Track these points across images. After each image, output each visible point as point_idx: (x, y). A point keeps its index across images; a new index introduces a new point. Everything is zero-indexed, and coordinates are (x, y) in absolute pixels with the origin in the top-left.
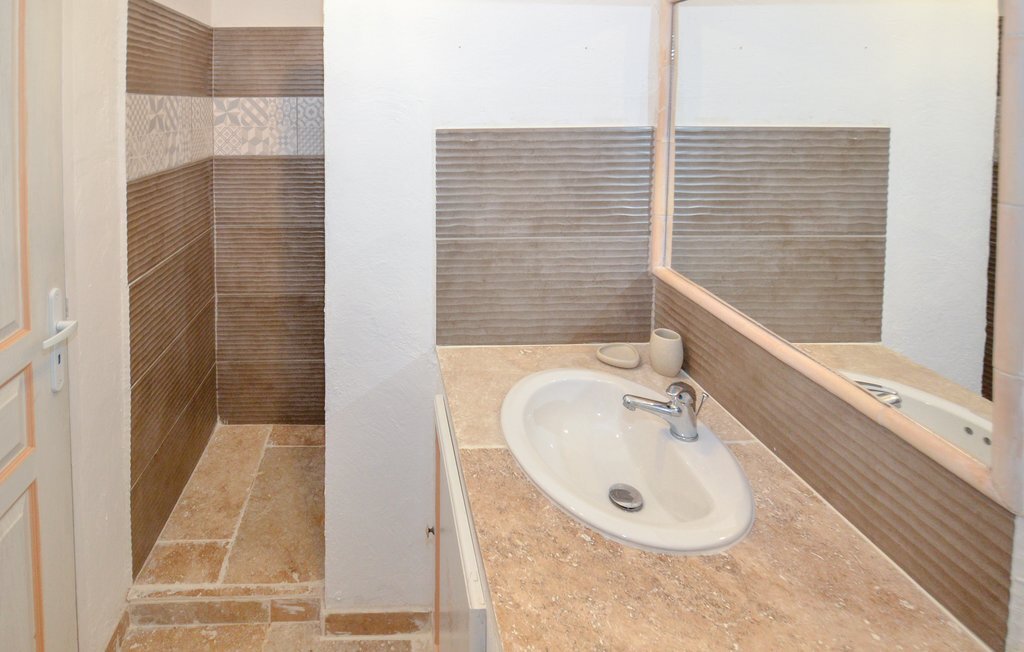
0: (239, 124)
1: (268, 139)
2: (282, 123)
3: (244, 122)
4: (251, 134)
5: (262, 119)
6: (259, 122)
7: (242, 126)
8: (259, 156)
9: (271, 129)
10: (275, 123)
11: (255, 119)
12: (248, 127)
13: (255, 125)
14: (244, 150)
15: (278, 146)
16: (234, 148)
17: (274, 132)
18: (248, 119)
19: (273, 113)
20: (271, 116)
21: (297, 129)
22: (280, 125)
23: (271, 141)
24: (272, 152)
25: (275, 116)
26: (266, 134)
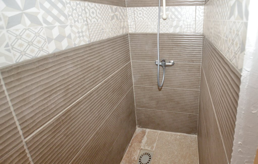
0: (41, 24)
1: (70, 34)
2: (78, 21)
3: (46, 22)
4: (55, 33)
5: (62, 18)
6: (60, 21)
7: (45, 25)
8: (65, 50)
9: (71, 26)
10: (73, 21)
11: (56, 19)
12: (51, 27)
13: (57, 24)
14: (51, 49)
15: (78, 39)
16: (41, 49)
17: (74, 28)
18: (50, 19)
19: (70, 14)
20: (69, 16)
21: (87, 25)
22: (77, 23)
23: (73, 36)
24: (75, 44)
25: (72, 15)
26: (68, 31)
